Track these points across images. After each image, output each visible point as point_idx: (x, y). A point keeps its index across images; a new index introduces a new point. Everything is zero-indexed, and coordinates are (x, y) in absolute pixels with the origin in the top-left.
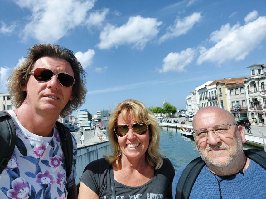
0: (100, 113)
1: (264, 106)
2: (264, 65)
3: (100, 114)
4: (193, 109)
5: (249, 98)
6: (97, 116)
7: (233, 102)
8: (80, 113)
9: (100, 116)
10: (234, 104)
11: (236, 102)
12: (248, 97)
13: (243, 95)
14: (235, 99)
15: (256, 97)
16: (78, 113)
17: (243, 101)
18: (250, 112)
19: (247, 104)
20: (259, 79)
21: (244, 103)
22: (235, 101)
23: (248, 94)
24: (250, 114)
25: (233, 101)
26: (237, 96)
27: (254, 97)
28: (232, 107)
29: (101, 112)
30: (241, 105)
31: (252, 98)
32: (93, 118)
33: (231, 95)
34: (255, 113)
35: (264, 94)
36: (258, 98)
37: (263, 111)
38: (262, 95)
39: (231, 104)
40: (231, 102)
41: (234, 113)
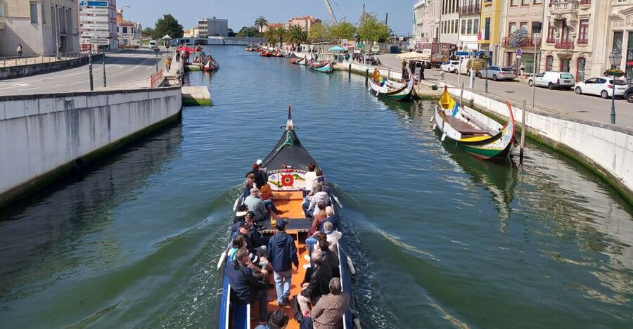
0: (205, 25)
3: (206, 28)
4: (425, 35)
5: (550, 17)
6: (197, 31)
7: (511, 24)
8: (89, 11)
9: (206, 33)
10: (513, 29)
11: (518, 24)
12: (547, 13)
13: (538, 9)
14: (518, 16)
15: (563, 16)
16: (83, 10)
18: (544, 51)
22: (518, 20)
23: (550, 6)
24: (544, 56)
25: (512, 20)
26: (524, 9)
27: (561, 15)
28: (507, 36)
29: (209, 22)
30: (529, 32)
31: (555, 17)
32: (186, 36)
33: (511, 6)
34: (555, 55)
35: (585, 9)
36: (569, 18)
37: (573, 52)
38: (581, 12)
39: (508, 28)
40: (508, 23)
41: (509, 51)
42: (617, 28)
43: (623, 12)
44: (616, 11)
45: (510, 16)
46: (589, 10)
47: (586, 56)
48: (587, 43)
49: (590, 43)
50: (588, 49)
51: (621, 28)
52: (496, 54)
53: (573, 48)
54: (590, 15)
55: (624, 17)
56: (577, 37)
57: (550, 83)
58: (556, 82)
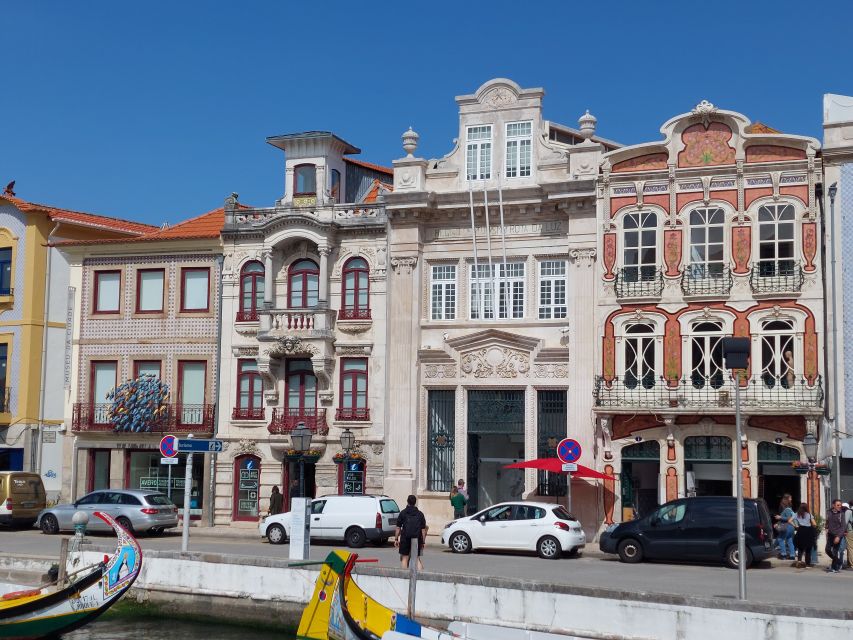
1: (341, 410)
2: (358, 151)
7: (99, 364)
10: (106, 381)
11: (126, 371)
12: (232, 339)
13: (198, 325)
14: (126, 341)
17: (183, 364)
18: (229, 441)
19: (212, 386)
20: (337, 232)
21: (193, 377)
22: (124, 354)
24: (226, 457)
25: (103, 353)
26: (146, 327)
27: (294, 343)
28: (85, 400)
30: (172, 388)
31: (272, 347)
33: (96, 311)
34: (265, 452)
35: (355, 332)
36: (319, 352)
37: (326, 442)
38: (342, 339)
39: (86, 378)
40: (86, 365)
41: (98, 444)
42: (438, 381)
43: (455, 344)
44: (434, 341)
45: (91, 342)
46: (367, 335)
47: (367, 452)
48: (367, 418)
49: (377, 417)
50: (372, 433)
51: (449, 382)
52: (33, 455)
53: (326, 432)
54: (371, 346)
55: (454, 354)
56: (336, 404)
57: (353, 530)
58: (373, 526)
